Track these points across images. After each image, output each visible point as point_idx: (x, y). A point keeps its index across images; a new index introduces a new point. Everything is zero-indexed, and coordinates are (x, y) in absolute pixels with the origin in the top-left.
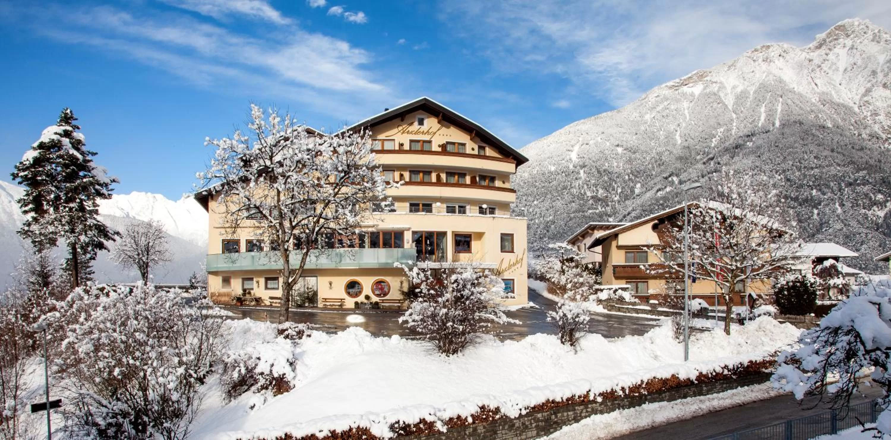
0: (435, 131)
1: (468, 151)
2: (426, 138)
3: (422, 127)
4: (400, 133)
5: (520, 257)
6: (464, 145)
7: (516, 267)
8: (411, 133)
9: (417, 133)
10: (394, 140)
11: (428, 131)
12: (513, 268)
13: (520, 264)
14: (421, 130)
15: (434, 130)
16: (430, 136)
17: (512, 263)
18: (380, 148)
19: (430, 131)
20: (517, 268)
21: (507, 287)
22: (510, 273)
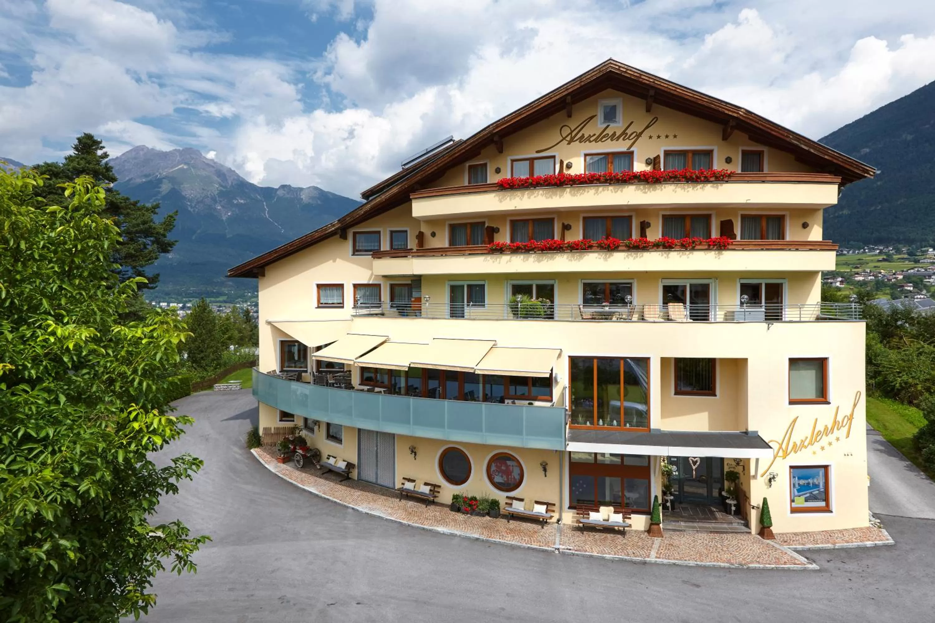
0: (640, 130)
1: (718, 165)
2: (621, 146)
3: (612, 125)
4: (565, 142)
5: (845, 411)
6: (709, 154)
7: (832, 438)
8: (588, 139)
9: (600, 138)
10: (554, 157)
11: (624, 133)
12: (825, 440)
13: (844, 430)
14: (610, 132)
15: (636, 128)
16: (629, 143)
17: (820, 427)
18: (524, 175)
20: (838, 439)
21: (809, 484)
22: (814, 453)
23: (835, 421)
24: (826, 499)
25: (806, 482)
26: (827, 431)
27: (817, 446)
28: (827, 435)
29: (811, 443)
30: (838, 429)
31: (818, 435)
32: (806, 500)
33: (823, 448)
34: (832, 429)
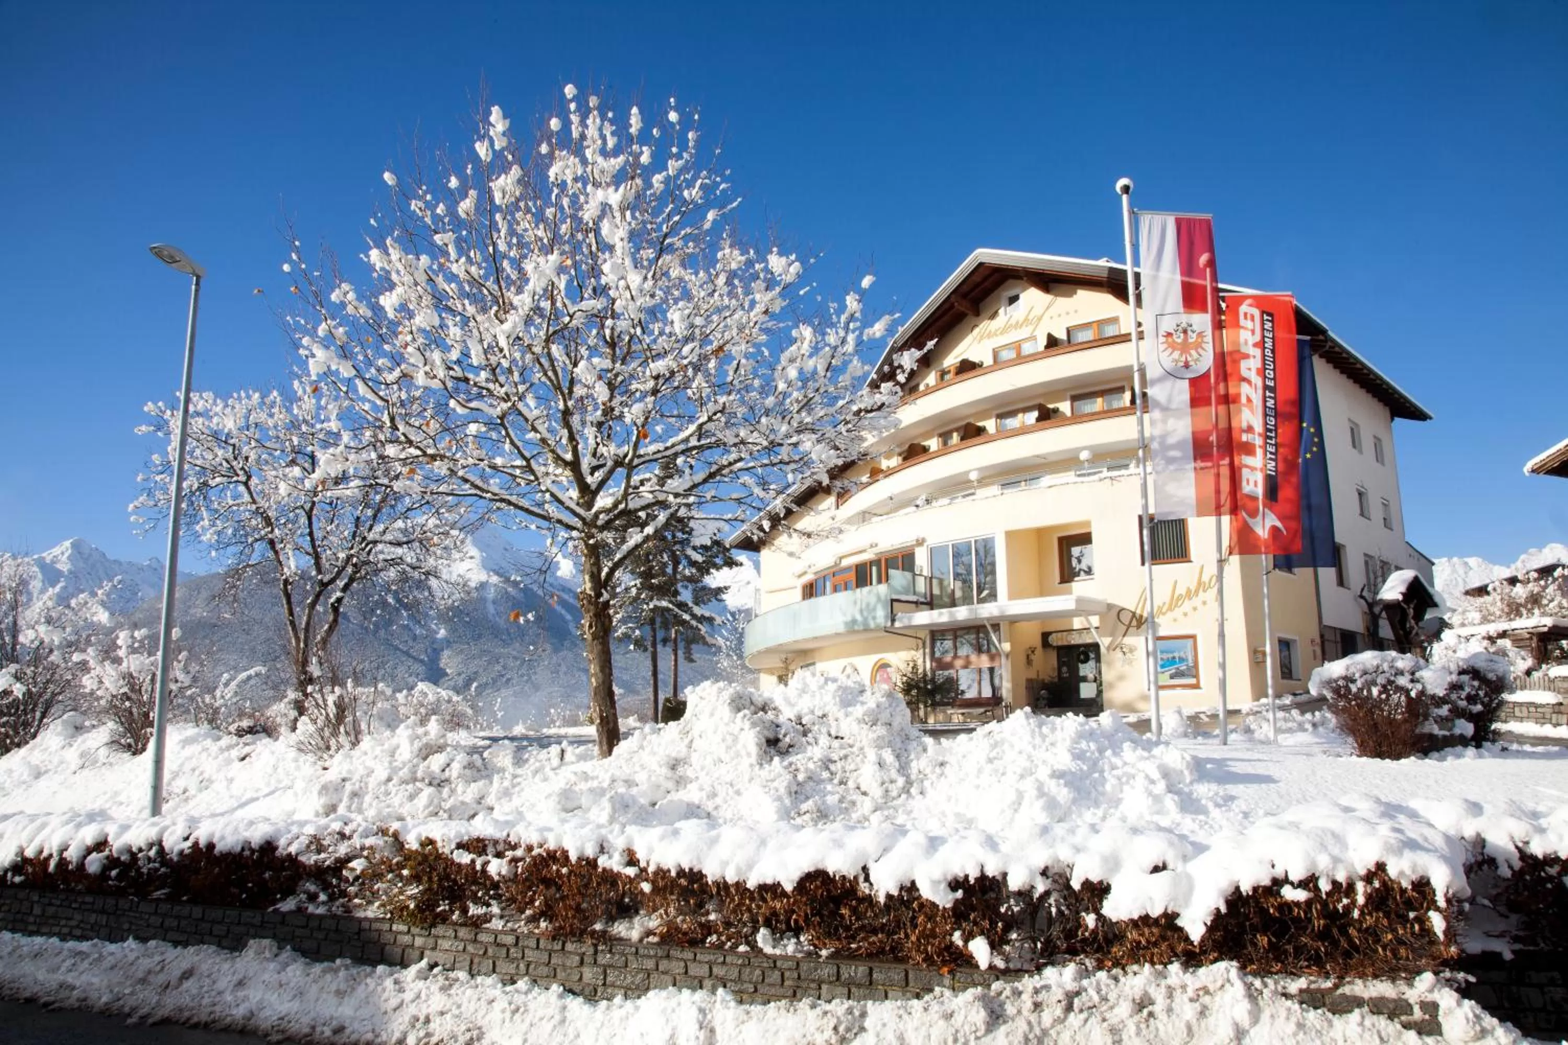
0: (1039, 313)
2: (1024, 333)
3: (1015, 313)
4: (976, 342)
7: (1197, 601)
8: (995, 333)
9: (1005, 329)
11: (1026, 319)
13: (1212, 592)
14: (1013, 321)
15: (1037, 312)
17: (1182, 590)
19: (1030, 317)
20: (1204, 603)
21: (1174, 658)
22: (1175, 620)
23: (1200, 583)
24: (1196, 676)
25: (1170, 656)
26: (1189, 595)
27: (1178, 612)
28: (1190, 599)
29: (1170, 609)
30: (1204, 591)
31: (1178, 599)
32: (1172, 677)
33: (1185, 614)
34: (1197, 592)
